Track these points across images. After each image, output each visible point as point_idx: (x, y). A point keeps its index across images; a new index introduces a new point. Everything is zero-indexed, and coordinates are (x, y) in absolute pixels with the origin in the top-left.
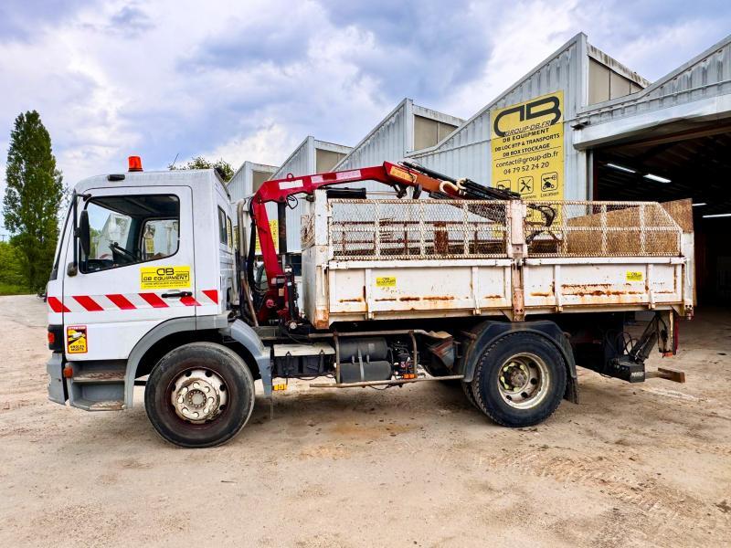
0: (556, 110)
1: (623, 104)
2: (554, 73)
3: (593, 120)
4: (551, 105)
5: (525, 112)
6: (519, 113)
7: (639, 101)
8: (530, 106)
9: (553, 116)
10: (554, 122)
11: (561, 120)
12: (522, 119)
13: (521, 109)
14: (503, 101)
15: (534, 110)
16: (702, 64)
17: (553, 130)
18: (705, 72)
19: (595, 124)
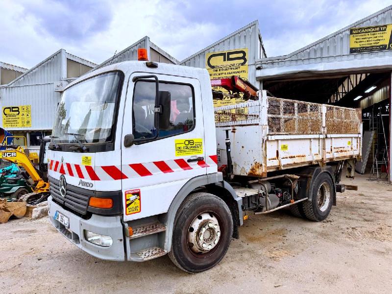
0: (244, 58)
1: (278, 60)
2: (243, 38)
3: (264, 66)
4: (241, 55)
5: (227, 56)
6: (223, 57)
7: (286, 60)
8: (229, 53)
9: (242, 61)
10: (242, 64)
11: (247, 63)
12: (225, 60)
13: (223, 54)
14: (213, 49)
15: (231, 56)
16: (314, 47)
17: (242, 68)
18: (315, 51)
19: (265, 68)
